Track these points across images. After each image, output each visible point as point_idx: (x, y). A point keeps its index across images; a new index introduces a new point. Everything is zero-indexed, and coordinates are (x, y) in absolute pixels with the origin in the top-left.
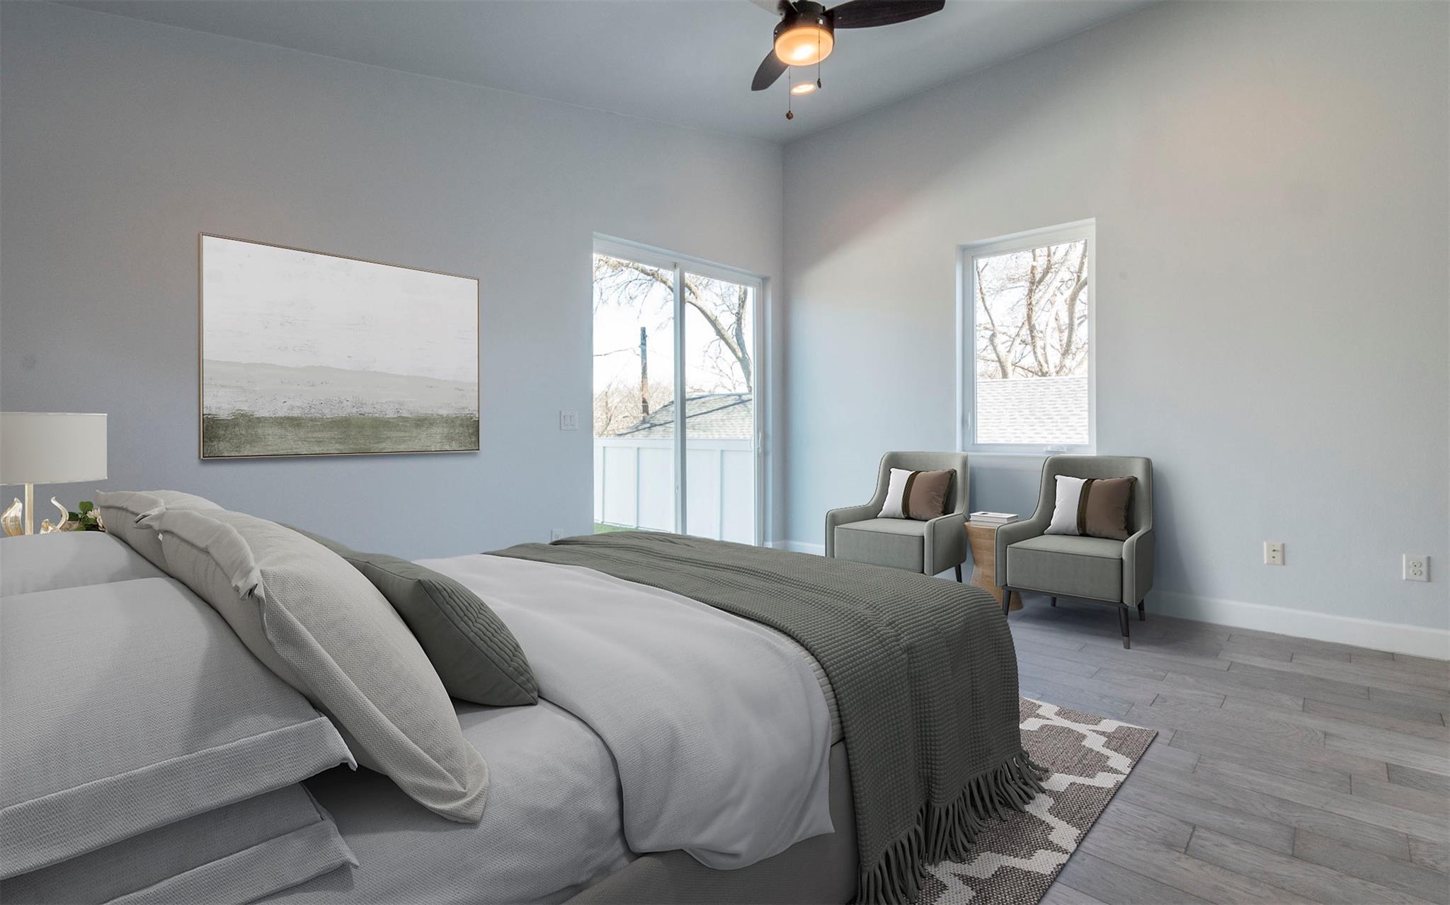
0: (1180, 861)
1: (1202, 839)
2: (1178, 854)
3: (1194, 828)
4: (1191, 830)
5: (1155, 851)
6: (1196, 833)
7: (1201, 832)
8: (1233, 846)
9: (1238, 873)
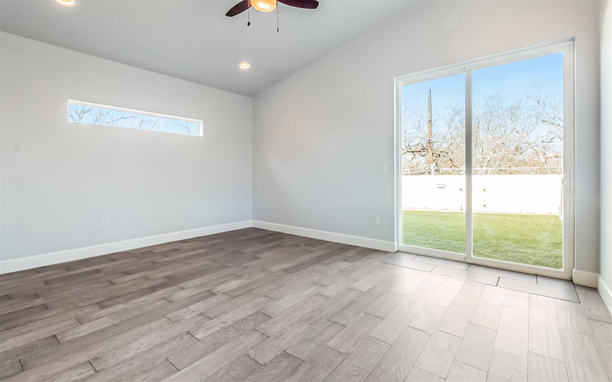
0: (87, 357)
1: (88, 370)
2: (91, 359)
3: (96, 371)
4: (96, 369)
5: (98, 353)
6: (93, 370)
7: (92, 372)
8: (74, 378)
9: (64, 371)
